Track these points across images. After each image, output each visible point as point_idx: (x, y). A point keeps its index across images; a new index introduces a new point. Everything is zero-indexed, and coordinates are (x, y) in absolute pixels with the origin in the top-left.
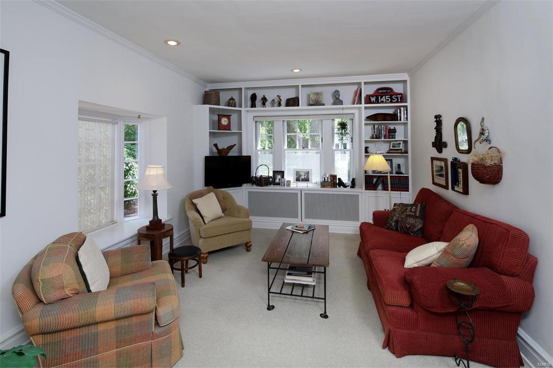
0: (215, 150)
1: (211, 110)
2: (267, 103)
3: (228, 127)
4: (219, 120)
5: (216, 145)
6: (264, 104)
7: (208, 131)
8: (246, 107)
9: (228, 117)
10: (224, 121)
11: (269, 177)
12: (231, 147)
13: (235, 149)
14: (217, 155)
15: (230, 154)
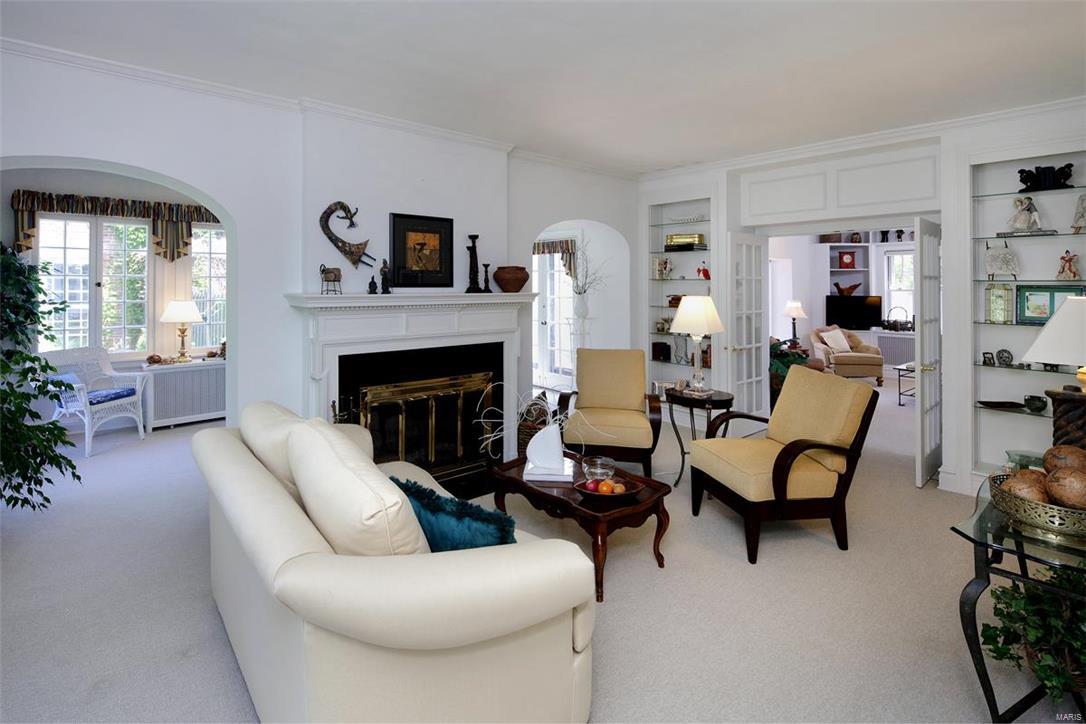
0: (835, 290)
1: (832, 248)
2: (903, 236)
3: (852, 265)
4: (841, 258)
5: (837, 285)
6: (899, 237)
7: (828, 269)
8: (875, 241)
9: (852, 254)
10: (847, 259)
11: (907, 323)
12: (855, 287)
13: (861, 288)
14: (837, 294)
15: (854, 294)
